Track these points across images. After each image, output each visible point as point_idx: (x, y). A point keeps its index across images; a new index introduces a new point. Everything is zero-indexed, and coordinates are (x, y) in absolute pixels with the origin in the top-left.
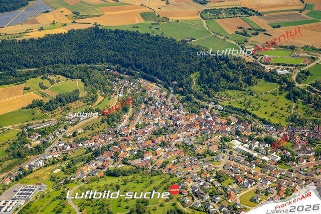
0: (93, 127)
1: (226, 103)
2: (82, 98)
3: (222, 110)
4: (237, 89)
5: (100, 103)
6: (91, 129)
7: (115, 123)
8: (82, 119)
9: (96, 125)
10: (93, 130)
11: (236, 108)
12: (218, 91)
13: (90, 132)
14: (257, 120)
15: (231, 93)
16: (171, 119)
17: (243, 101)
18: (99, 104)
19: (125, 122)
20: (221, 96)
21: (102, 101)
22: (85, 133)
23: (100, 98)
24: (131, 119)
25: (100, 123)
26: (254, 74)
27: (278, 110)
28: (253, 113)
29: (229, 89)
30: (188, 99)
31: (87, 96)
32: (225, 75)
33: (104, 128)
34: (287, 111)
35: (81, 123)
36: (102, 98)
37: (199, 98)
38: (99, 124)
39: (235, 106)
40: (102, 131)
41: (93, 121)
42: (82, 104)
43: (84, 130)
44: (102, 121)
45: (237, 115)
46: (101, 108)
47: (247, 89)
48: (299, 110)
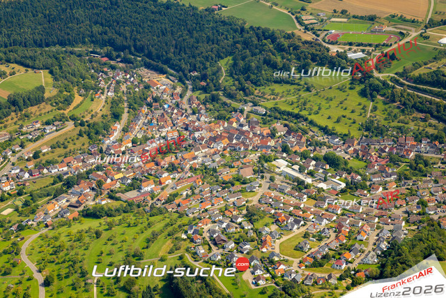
0: (66, 143)
1: (270, 104)
2: (49, 100)
3: (265, 115)
4: (287, 83)
5: (78, 106)
6: (62, 146)
7: (101, 137)
8: (48, 131)
9: (70, 140)
10: (65, 148)
11: (285, 111)
12: (259, 86)
13: (61, 151)
14: (315, 129)
15: (278, 88)
16: (186, 129)
17: (296, 101)
18: (75, 108)
19: (116, 135)
20: (264, 93)
21: (81, 103)
22: (53, 152)
23: (78, 99)
24: (125, 130)
25: (77, 136)
26: (313, 60)
27: (347, 113)
28: (310, 118)
29: (276, 82)
30: (214, 99)
32: (270, 61)
33: (83, 145)
34: (361, 115)
35: (47, 138)
36: (81, 98)
37: (231, 96)
38: (75, 138)
39: (283, 108)
40: (80, 150)
41: (66, 133)
42: (49, 108)
43: (51, 147)
44: (80, 135)
45: (286, 122)
46: (77, 113)
47: (302, 83)
48: (377, 112)
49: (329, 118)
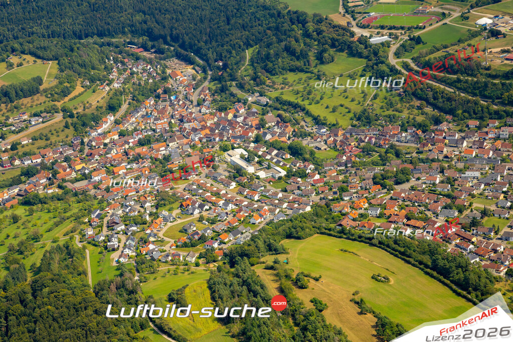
0: (49, 135)
1: (274, 94)
2: (45, 91)
3: (265, 106)
4: (302, 71)
5: (75, 98)
6: (45, 138)
7: (88, 129)
8: (33, 123)
9: (54, 132)
10: (47, 140)
11: (286, 101)
12: (274, 75)
13: (42, 143)
14: (309, 119)
15: (291, 77)
17: (302, 90)
18: (71, 100)
19: (105, 127)
20: (274, 83)
21: (80, 95)
22: (33, 144)
23: (79, 89)
24: (117, 122)
25: (62, 128)
26: (333, 46)
27: (346, 103)
28: (308, 107)
29: (292, 70)
30: (223, 90)
31: (56, 87)
32: (290, 48)
33: (67, 137)
34: (359, 103)
35: (31, 130)
36: (83, 89)
37: (241, 87)
38: (60, 130)
39: (285, 97)
40: (62, 142)
41: (52, 125)
42: (43, 99)
43: (32, 139)
44: (67, 126)
45: (280, 112)
46: (70, 106)
47: (316, 71)
48: (377, 101)
49: (327, 107)
